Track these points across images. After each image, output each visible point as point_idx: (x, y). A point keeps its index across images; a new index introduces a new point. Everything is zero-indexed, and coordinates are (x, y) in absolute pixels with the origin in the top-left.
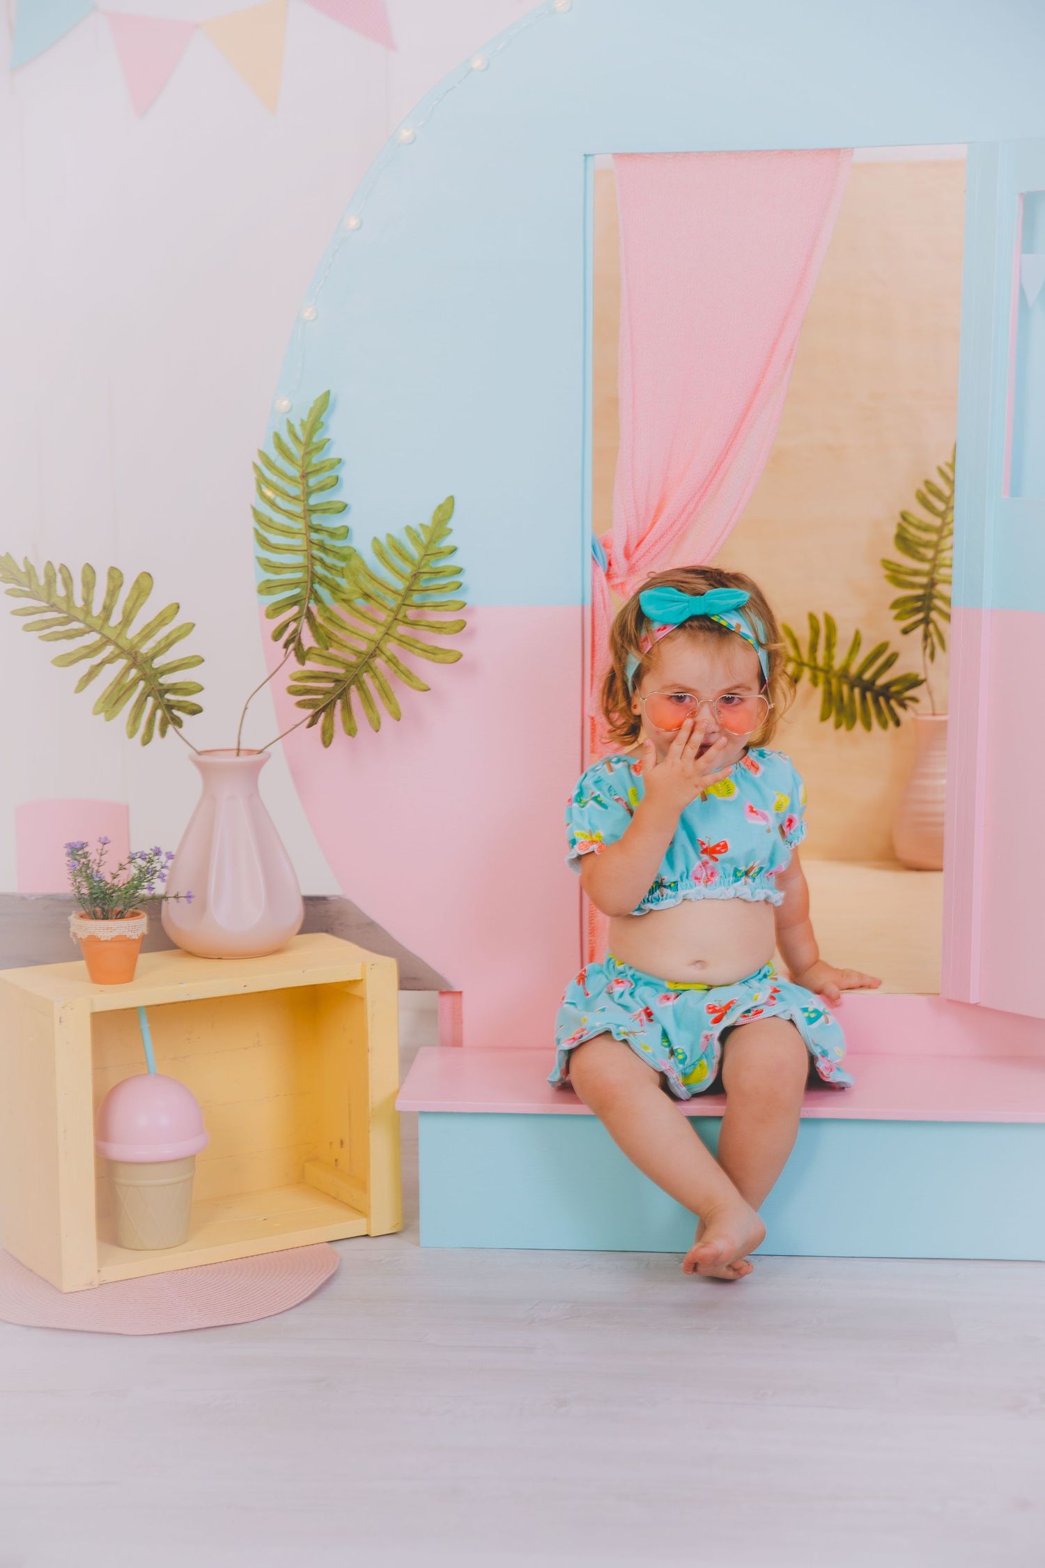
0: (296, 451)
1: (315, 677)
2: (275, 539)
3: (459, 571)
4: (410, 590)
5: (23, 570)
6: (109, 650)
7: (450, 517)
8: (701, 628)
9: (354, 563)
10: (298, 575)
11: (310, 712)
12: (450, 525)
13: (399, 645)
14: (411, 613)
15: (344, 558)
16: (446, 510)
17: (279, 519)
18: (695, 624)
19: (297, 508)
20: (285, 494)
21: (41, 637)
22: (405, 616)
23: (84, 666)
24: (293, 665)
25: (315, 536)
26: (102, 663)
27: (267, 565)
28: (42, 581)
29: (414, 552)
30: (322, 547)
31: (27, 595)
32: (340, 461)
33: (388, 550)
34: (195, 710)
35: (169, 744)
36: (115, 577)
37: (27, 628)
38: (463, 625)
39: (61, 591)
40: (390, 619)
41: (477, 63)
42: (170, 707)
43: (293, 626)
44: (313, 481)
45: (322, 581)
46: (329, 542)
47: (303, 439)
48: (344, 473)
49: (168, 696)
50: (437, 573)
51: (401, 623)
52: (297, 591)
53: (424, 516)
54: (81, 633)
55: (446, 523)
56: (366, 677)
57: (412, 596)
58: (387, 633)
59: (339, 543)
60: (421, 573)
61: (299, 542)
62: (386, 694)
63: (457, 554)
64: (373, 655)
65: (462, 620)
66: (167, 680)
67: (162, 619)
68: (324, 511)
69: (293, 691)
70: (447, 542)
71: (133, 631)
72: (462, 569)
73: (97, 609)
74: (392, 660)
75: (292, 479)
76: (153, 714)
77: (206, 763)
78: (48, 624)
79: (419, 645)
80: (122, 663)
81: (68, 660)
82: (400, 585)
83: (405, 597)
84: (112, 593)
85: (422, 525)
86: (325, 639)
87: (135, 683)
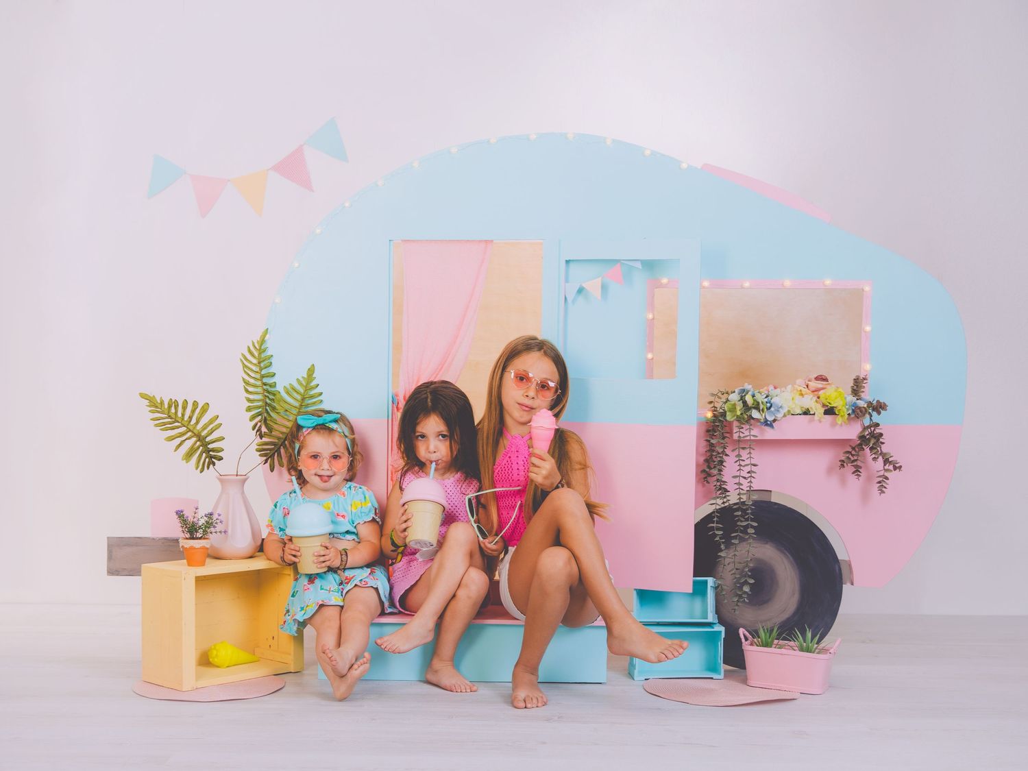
0: (256, 354)
1: (266, 444)
2: (251, 389)
4: (301, 405)
5: (159, 402)
6: (190, 434)
8: (321, 428)
9: (278, 396)
10: (260, 403)
11: (265, 458)
12: (314, 376)
15: (274, 395)
16: (311, 371)
17: (252, 381)
18: (319, 427)
19: (258, 376)
20: (252, 370)
21: (161, 429)
23: (178, 441)
24: (258, 440)
25: (265, 387)
26: (186, 439)
27: (249, 400)
28: (166, 407)
29: (302, 390)
30: (268, 392)
31: (159, 412)
32: (272, 356)
33: (290, 390)
34: (220, 459)
35: (210, 473)
36: (195, 404)
37: (156, 425)
39: (173, 410)
41: (347, 205)
42: (211, 457)
43: (259, 424)
44: (262, 365)
45: (269, 405)
46: (270, 389)
47: (258, 347)
48: (273, 360)
49: (211, 453)
50: (312, 397)
52: (260, 410)
54: (178, 427)
57: (302, 408)
59: (273, 389)
60: (305, 398)
61: (260, 390)
63: (319, 387)
66: (210, 446)
67: (211, 422)
68: (267, 377)
69: (257, 450)
70: (314, 383)
71: (199, 427)
73: (186, 418)
75: (255, 365)
76: (205, 460)
77: (222, 479)
78: (164, 424)
80: (194, 439)
81: (171, 439)
82: (297, 404)
83: (299, 409)
84: (193, 411)
85: (303, 377)
86: (270, 429)
87: (198, 448)
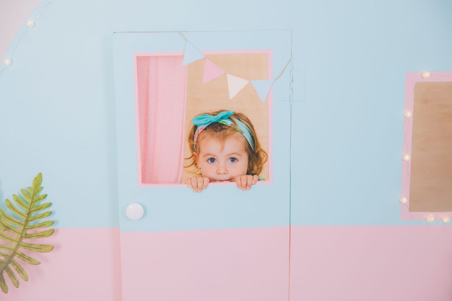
3: (50, 205)
4: (27, 221)
7: (41, 182)
12: (42, 186)
13: (24, 248)
14: (29, 232)
16: (38, 180)
22: (26, 234)
29: (27, 202)
33: (14, 203)
38: (53, 231)
40: (19, 237)
50: (39, 209)
51: (24, 238)
53: (29, 183)
55: (40, 185)
56: (10, 266)
57: (28, 223)
58: (19, 245)
60: (31, 211)
62: (20, 270)
63: (47, 197)
64: (12, 256)
65: (53, 229)
70: (42, 193)
72: (51, 203)
74: (22, 256)
79: (33, 246)
82: (22, 220)
83: (25, 225)
85: (29, 188)
